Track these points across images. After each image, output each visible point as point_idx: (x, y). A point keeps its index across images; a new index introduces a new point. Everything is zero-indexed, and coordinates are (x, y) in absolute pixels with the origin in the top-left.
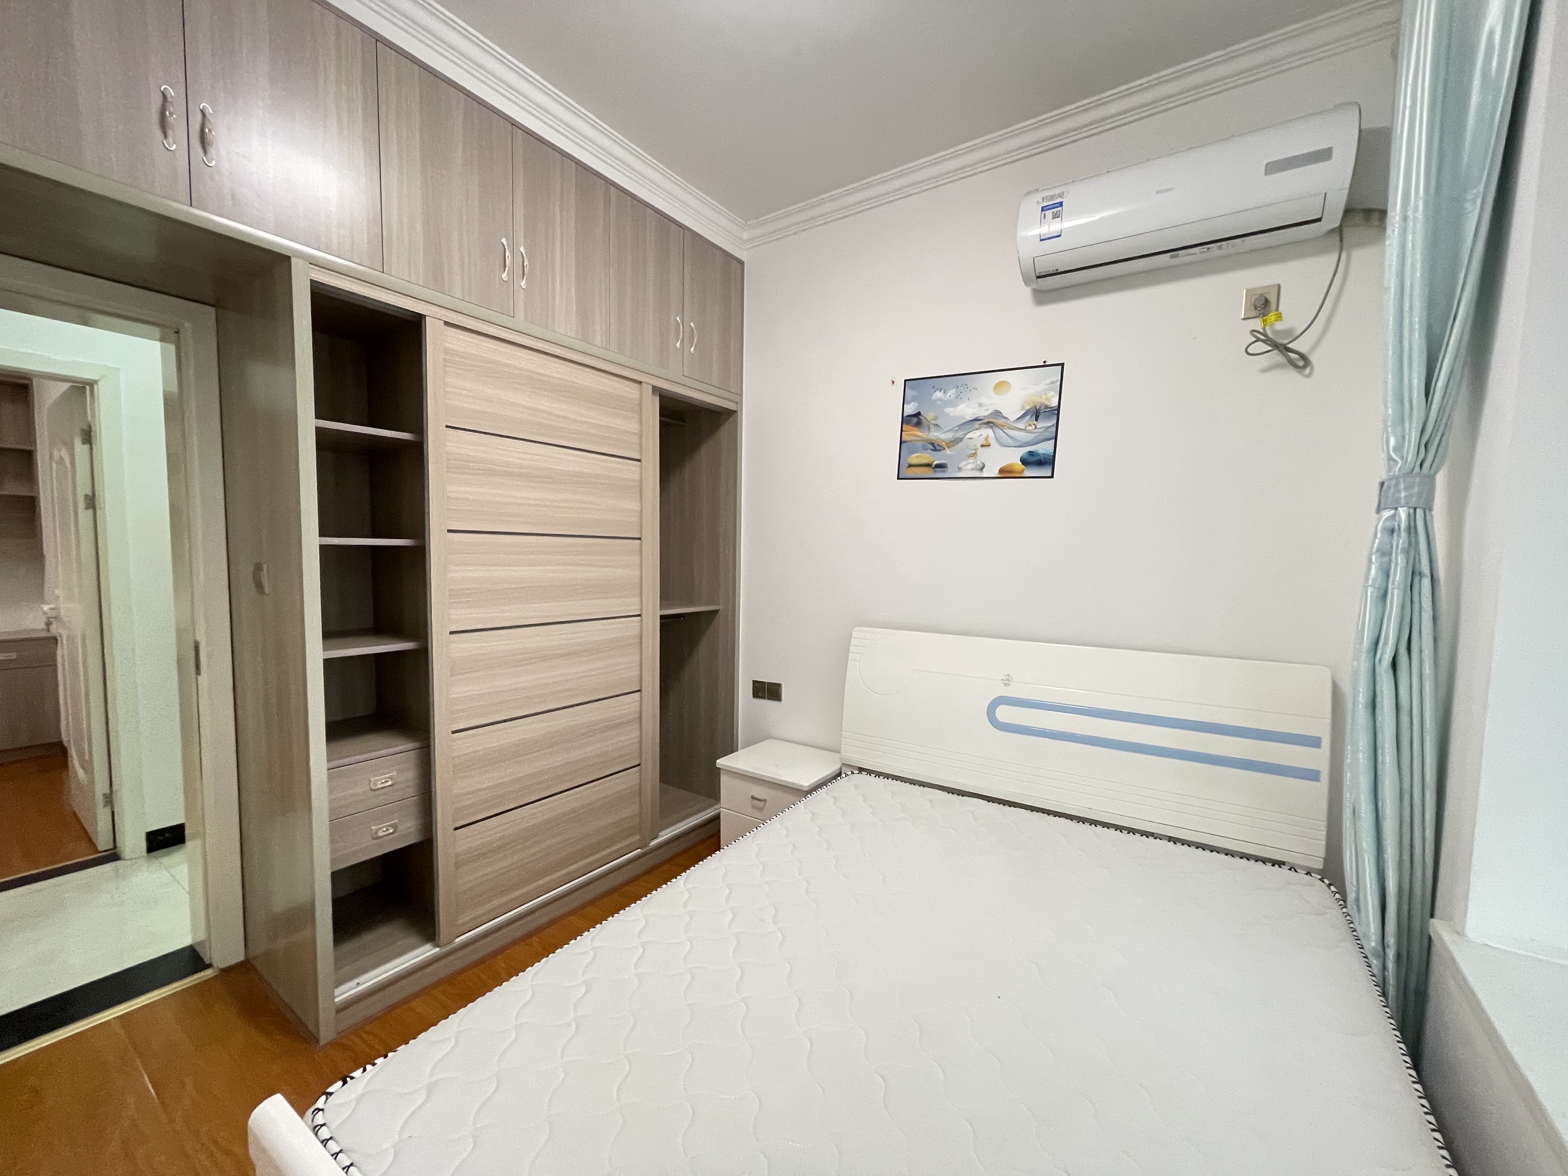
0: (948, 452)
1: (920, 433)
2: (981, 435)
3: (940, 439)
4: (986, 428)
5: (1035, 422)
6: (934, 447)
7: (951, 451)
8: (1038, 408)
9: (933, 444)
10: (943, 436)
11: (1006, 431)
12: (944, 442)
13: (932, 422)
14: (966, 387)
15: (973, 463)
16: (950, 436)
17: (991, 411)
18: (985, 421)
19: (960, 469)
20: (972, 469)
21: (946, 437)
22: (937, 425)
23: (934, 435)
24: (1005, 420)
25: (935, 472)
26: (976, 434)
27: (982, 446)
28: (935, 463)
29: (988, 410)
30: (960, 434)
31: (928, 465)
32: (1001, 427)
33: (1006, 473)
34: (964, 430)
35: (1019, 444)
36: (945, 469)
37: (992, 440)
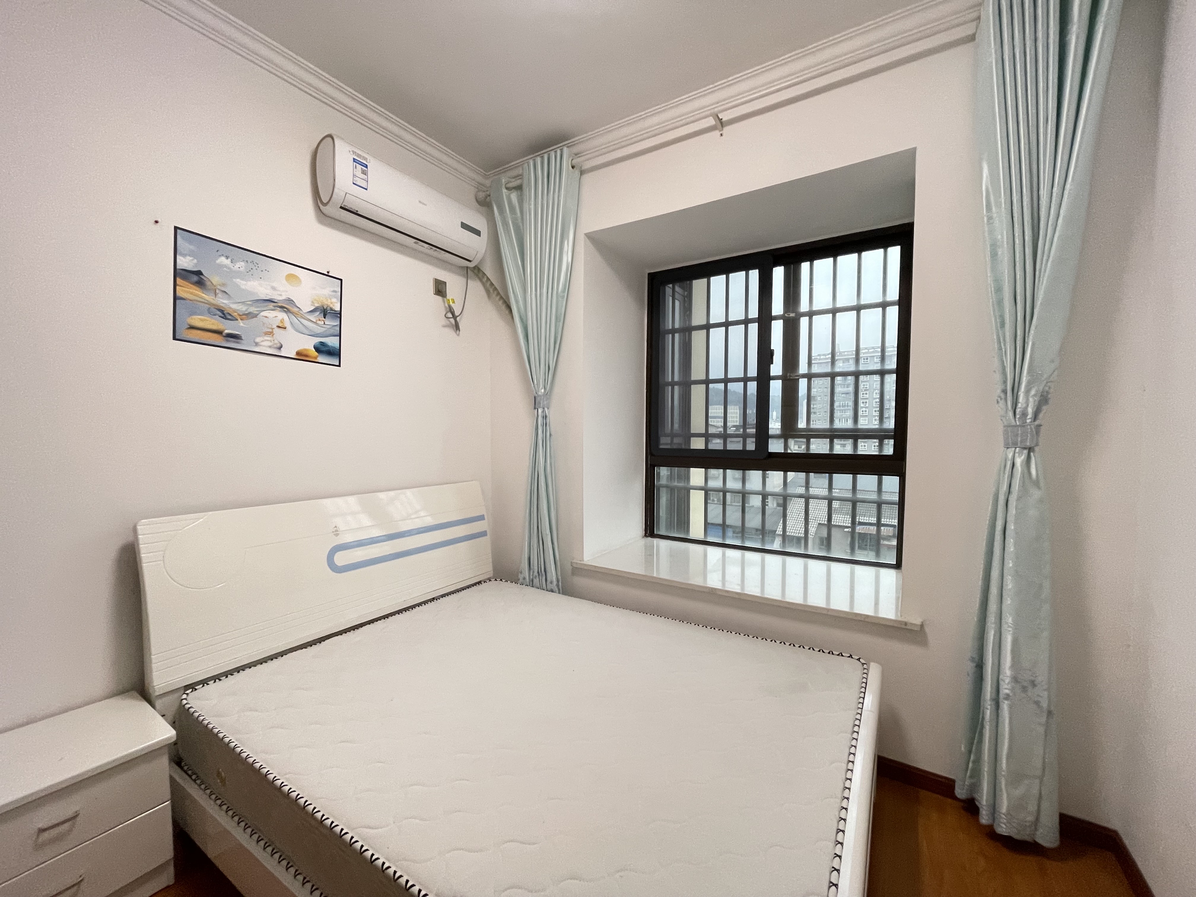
0: (242, 324)
1: (204, 295)
2: (276, 317)
3: (230, 308)
4: (280, 311)
5: (324, 319)
6: (224, 314)
7: (244, 324)
8: (325, 308)
9: (222, 311)
10: (234, 306)
11: (299, 319)
12: (236, 312)
13: (219, 287)
14: (257, 266)
15: (271, 341)
16: (243, 308)
17: (284, 297)
18: (280, 305)
19: (257, 344)
20: (270, 347)
21: (238, 308)
22: (225, 292)
23: (222, 301)
24: (298, 309)
25: (227, 341)
26: (270, 314)
27: (279, 327)
28: (226, 331)
29: (281, 295)
30: (253, 309)
31: (219, 332)
32: (296, 315)
33: (302, 356)
34: (258, 307)
35: (313, 333)
36: (238, 341)
37: (287, 324)
